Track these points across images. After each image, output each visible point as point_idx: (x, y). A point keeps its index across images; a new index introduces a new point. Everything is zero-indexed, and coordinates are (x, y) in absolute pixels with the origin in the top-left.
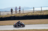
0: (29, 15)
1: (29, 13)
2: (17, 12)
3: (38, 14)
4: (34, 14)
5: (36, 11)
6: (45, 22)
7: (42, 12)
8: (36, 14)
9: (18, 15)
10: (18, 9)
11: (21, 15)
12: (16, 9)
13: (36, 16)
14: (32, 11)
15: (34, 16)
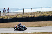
0: (19, 17)
1: (18, 14)
2: (5, 14)
3: (28, 16)
4: (24, 16)
5: (26, 13)
6: (36, 24)
7: (32, 14)
8: (26, 16)
9: (7, 17)
10: (6, 10)
11: (10, 17)
12: (4, 10)
13: (26, 18)
14: (21, 13)
15: (24, 18)
